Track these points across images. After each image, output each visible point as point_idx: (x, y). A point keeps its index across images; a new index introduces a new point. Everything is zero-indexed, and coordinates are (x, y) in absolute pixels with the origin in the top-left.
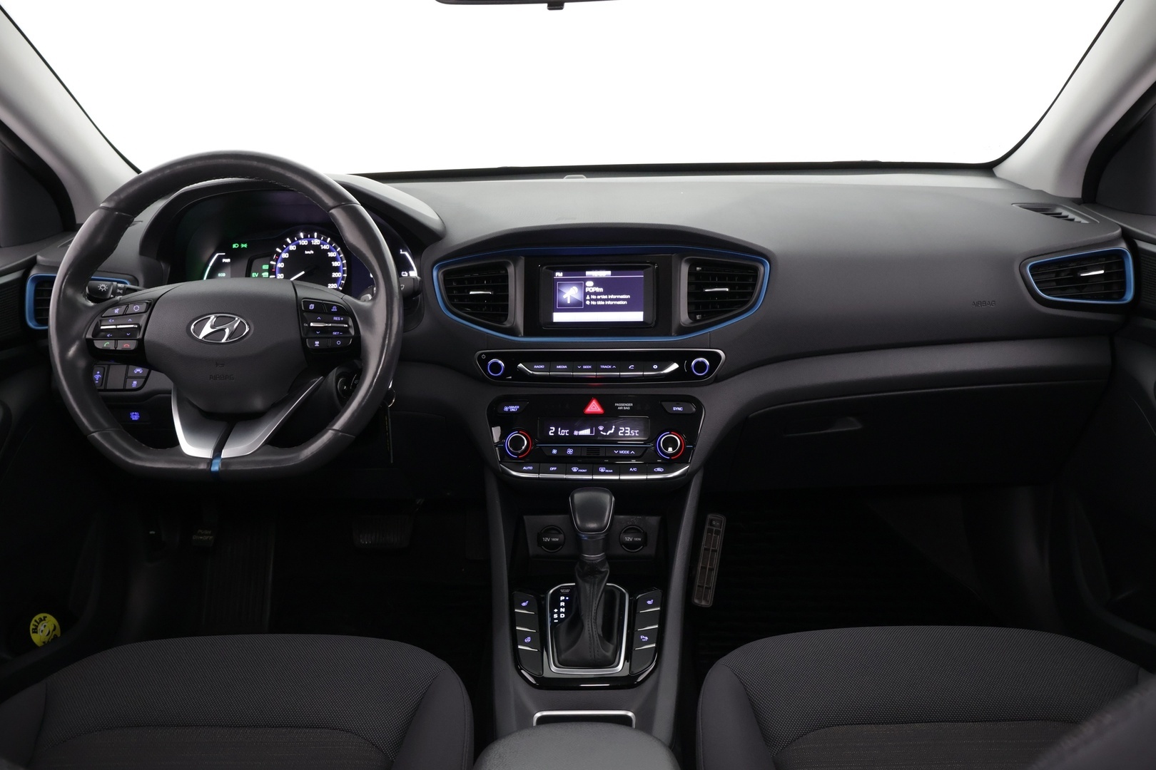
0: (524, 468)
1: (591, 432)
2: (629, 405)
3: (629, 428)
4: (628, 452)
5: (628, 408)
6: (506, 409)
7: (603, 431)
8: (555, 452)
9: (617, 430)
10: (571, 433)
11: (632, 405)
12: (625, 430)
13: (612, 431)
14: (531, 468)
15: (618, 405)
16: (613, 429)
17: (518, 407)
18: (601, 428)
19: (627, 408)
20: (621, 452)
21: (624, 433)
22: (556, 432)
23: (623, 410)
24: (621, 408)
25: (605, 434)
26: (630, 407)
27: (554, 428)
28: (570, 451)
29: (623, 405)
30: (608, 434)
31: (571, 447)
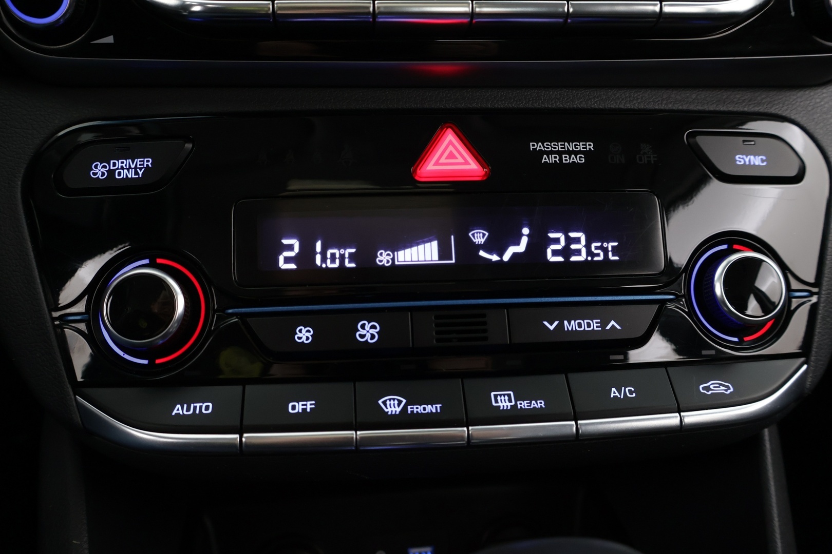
0: (178, 410)
1: (444, 252)
2: (581, 146)
3: (581, 236)
4: (595, 325)
5: (580, 160)
6: (99, 171)
7: (487, 247)
8: (304, 335)
9: (539, 243)
10: (365, 257)
11: (590, 146)
12: (569, 241)
13: (521, 248)
14: (205, 408)
15: (539, 146)
16: (524, 241)
17: (148, 162)
18: (479, 237)
19: (574, 159)
20: (571, 325)
21: (566, 252)
22: (306, 254)
23: (560, 165)
24: (553, 159)
25: (495, 258)
26: (586, 153)
27: (296, 243)
28: (368, 332)
29: (559, 147)
30: (506, 257)
31: (370, 315)
